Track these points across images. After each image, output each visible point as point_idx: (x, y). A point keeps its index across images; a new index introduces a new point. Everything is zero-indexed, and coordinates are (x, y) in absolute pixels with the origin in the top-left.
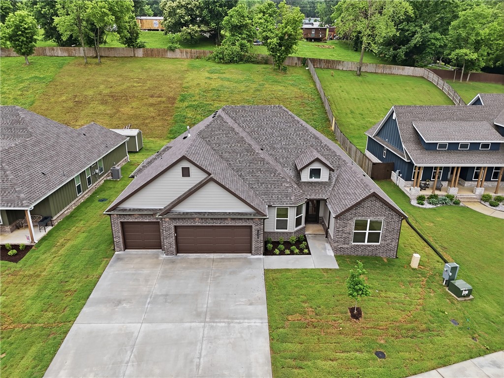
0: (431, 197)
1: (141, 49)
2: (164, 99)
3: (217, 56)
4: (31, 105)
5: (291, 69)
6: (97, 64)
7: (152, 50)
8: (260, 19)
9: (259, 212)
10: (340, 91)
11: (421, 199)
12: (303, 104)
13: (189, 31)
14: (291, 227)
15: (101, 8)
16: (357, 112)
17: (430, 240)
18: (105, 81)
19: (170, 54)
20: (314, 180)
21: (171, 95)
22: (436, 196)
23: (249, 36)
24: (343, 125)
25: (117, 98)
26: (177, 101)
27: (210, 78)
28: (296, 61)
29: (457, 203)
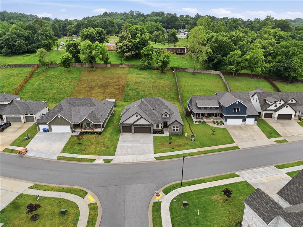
0: (199, 121)
1: (110, 64)
2: (121, 86)
3: (139, 67)
4: (74, 89)
5: (167, 72)
6: (94, 71)
7: (114, 64)
8: (155, 55)
9: (152, 124)
10: (185, 82)
11: (196, 122)
12: (170, 88)
13: (127, 55)
14: (160, 128)
15: (97, 53)
16: (189, 91)
17: (193, 131)
18: (98, 79)
19: (120, 66)
20: (166, 117)
21: (123, 85)
22: (200, 121)
23: (151, 58)
24: (183, 96)
25: (104, 86)
26: (125, 87)
27: (136, 77)
28: (169, 68)
29: (205, 123)
